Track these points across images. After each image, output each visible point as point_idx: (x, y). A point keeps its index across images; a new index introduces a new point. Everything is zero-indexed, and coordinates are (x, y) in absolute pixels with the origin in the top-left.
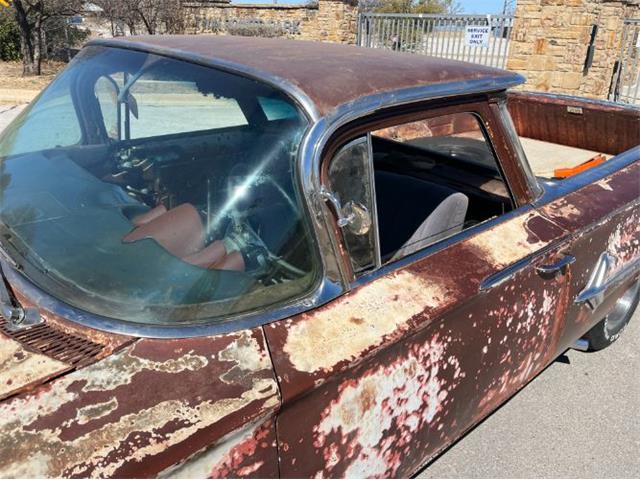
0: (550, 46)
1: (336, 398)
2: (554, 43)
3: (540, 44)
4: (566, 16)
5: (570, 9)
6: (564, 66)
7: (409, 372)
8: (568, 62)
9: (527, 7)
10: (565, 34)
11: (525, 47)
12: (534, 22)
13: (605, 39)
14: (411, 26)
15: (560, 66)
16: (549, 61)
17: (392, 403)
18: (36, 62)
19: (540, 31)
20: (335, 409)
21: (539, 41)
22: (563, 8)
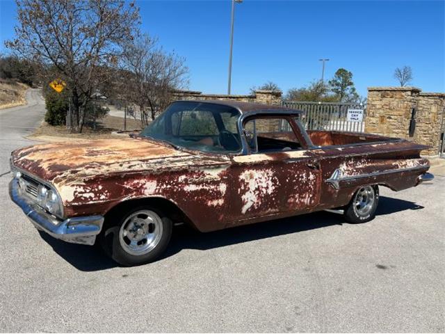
0: (388, 120)
1: (244, 172)
2: (390, 118)
3: (382, 119)
4: (395, 103)
5: (397, 100)
6: (396, 131)
7: (263, 175)
8: (398, 128)
9: (374, 99)
10: (395, 113)
11: (374, 120)
12: (378, 107)
13: (431, 117)
14: (317, 110)
15: (394, 130)
16: (388, 128)
17: (258, 180)
18: (80, 126)
19: (381, 111)
20: (243, 174)
21: (381, 117)
22: (393, 99)
